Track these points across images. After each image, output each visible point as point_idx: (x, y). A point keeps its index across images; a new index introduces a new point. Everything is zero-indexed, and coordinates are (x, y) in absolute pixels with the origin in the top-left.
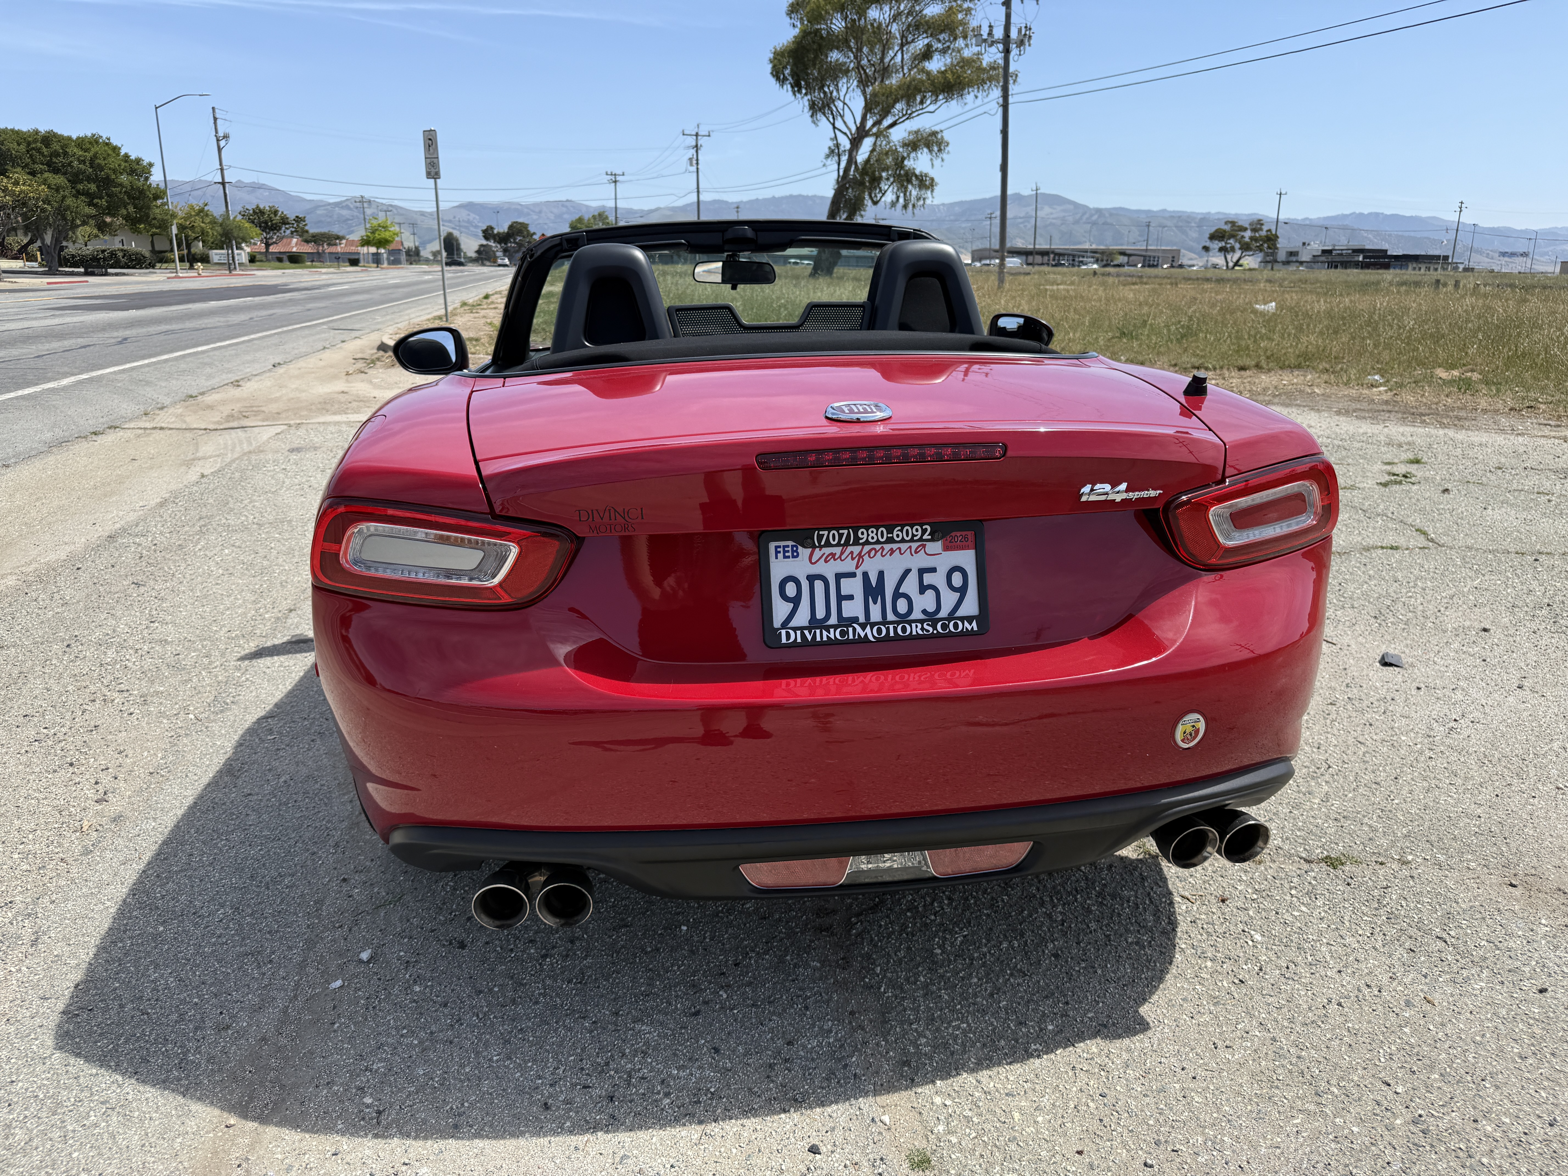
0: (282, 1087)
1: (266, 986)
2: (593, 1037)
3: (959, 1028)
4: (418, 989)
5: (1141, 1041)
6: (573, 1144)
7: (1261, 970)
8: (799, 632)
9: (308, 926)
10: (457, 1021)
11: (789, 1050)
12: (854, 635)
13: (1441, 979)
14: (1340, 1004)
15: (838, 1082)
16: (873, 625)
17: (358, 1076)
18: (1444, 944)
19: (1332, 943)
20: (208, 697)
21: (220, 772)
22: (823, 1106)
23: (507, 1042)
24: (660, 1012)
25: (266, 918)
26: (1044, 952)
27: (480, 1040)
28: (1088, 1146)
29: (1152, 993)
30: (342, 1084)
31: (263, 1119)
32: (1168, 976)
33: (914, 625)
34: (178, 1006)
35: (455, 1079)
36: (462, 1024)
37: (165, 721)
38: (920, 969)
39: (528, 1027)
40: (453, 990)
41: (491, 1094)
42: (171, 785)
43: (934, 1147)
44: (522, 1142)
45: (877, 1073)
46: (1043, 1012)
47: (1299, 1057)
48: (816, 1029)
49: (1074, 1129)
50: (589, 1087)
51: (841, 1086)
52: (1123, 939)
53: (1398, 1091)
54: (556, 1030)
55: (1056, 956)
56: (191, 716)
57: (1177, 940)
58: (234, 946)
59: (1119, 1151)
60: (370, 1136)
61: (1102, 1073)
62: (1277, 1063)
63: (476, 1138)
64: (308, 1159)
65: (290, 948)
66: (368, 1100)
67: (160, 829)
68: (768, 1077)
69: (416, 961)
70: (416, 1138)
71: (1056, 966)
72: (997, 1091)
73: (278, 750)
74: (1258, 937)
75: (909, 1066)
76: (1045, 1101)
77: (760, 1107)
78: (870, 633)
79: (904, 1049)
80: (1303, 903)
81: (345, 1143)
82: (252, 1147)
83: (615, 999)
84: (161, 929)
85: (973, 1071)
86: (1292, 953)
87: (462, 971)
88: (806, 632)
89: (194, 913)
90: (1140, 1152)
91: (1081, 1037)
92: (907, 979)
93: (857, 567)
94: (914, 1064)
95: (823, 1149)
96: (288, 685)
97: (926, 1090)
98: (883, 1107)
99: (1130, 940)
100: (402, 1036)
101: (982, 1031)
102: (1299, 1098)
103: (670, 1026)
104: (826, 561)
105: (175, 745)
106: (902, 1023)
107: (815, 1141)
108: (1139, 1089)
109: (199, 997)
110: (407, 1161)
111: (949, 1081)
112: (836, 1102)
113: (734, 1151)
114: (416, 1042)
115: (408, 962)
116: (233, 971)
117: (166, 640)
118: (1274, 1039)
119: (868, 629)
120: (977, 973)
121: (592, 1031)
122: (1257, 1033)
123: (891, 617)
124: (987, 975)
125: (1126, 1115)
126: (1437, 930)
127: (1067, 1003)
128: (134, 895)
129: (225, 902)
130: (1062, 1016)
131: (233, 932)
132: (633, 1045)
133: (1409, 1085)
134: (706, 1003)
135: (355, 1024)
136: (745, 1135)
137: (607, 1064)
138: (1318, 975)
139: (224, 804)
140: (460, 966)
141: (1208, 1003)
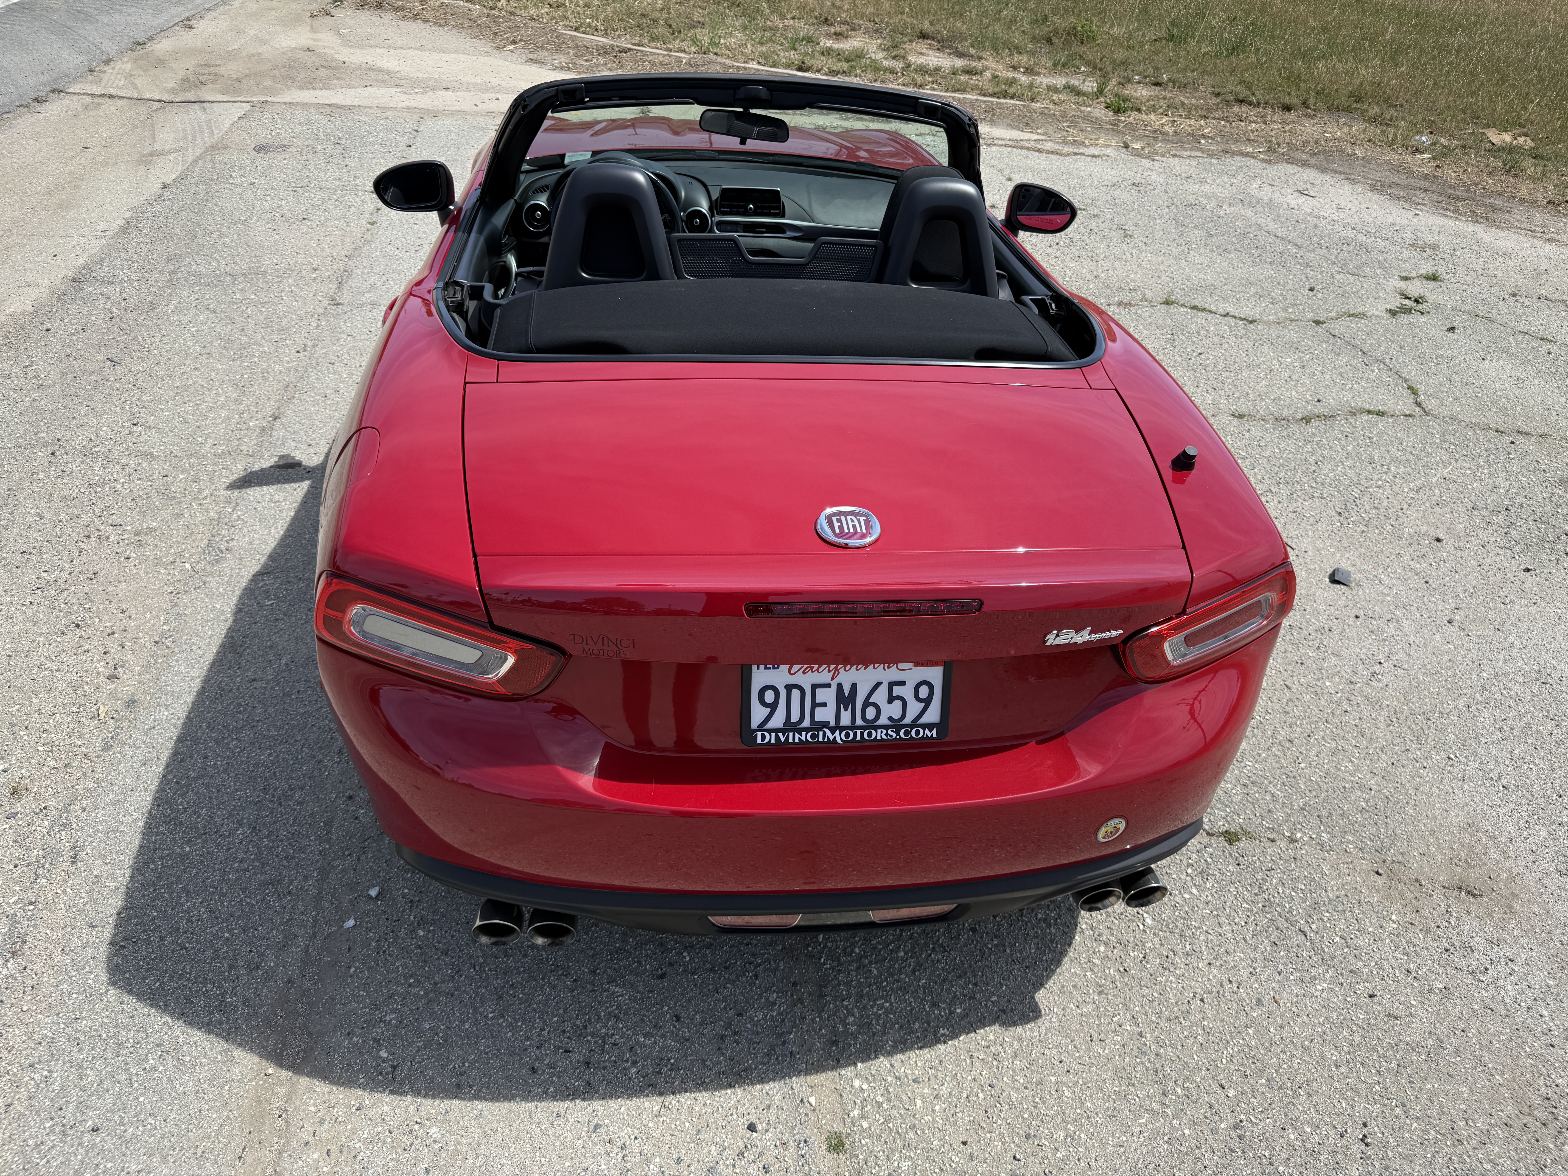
0: (310, 1034)
1: (288, 920)
2: (574, 996)
3: (881, 1007)
4: (422, 934)
5: (1031, 1030)
6: (556, 1110)
7: (1144, 957)
8: (773, 735)
9: (321, 852)
10: (457, 972)
11: (739, 1021)
12: (824, 738)
13: (1292, 977)
14: (1202, 1000)
15: (777, 1059)
16: (842, 729)
17: (374, 1027)
18: (1304, 937)
19: (1210, 931)
20: (202, 540)
21: (223, 645)
22: (763, 1083)
23: (500, 997)
24: (631, 972)
25: (281, 841)
26: (964, 925)
27: (477, 994)
28: (972, 1136)
29: (1049, 977)
30: (360, 1035)
31: (296, 1068)
32: (1066, 959)
33: (879, 731)
34: (211, 941)
35: (456, 1035)
36: (461, 976)
37: (163, 571)
38: (857, 939)
39: (517, 982)
40: (453, 936)
41: (487, 1053)
42: (177, 661)
43: (849, 1131)
44: (513, 1105)
45: (810, 1050)
46: (955, 993)
47: (1157, 1055)
48: (763, 1000)
49: (963, 1119)
50: (570, 1051)
51: (779, 1063)
52: (1033, 915)
53: (1230, 1095)
54: (542, 987)
55: (974, 930)
56: (188, 566)
57: (1080, 919)
58: (255, 874)
59: (996, 1143)
60: (387, 1092)
61: (995, 1063)
62: (1138, 1060)
63: (475, 1099)
64: (337, 1112)
65: (306, 878)
66: (384, 1054)
67: (173, 721)
68: (719, 1049)
69: (419, 901)
70: (426, 1096)
71: (973, 941)
72: (906, 1076)
73: (277, 620)
74: (1149, 921)
75: (837, 1046)
76: (944, 1090)
77: (711, 1081)
78: (839, 737)
79: (834, 1027)
80: (1195, 885)
81: (367, 1098)
82: (289, 1097)
83: (593, 955)
84: (188, 849)
85: (890, 1054)
86: (1174, 940)
87: (460, 914)
88: (780, 735)
89: (216, 832)
90: (1012, 1146)
91: (982, 1023)
92: (844, 950)
93: (832, 679)
94: (841, 1045)
95: (759, 1127)
96: (278, 530)
97: (847, 1072)
98: (812, 1087)
99: (1040, 916)
100: (410, 985)
101: (901, 1011)
102: (1148, 1096)
103: (640, 989)
104: (804, 673)
105: (176, 605)
106: (835, 998)
107: (753, 1119)
108: (1022, 1081)
109: (229, 931)
110: (419, 1121)
111: (868, 1064)
112: (773, 1080)
113: (687, 1124)
114: (422, 993)
115: (411, 901)
116: (257, 903)
117: (151, 454)
118: (1140, 1034)
119: (837, 733)
120: (905, 946)
121: (573, 991)
122: (1128, 1028)
123: (859, 722)
124: (913, 948)
125: (1007, 1107)
126: (1302, 922)
127: (976, 985)
128: (158, 806)
129: (243, 819)
130: (970, 998)
131: (253, 857)
132: (607, 1008)
133: (1240, 1089)
134: (671, 964)
135: (369, 968)
136: (697, 1109)
137: (585, 1027)
138: (1191, 966)
139: (231, 691)
140: (458, 909)
141: (1094, 992)
